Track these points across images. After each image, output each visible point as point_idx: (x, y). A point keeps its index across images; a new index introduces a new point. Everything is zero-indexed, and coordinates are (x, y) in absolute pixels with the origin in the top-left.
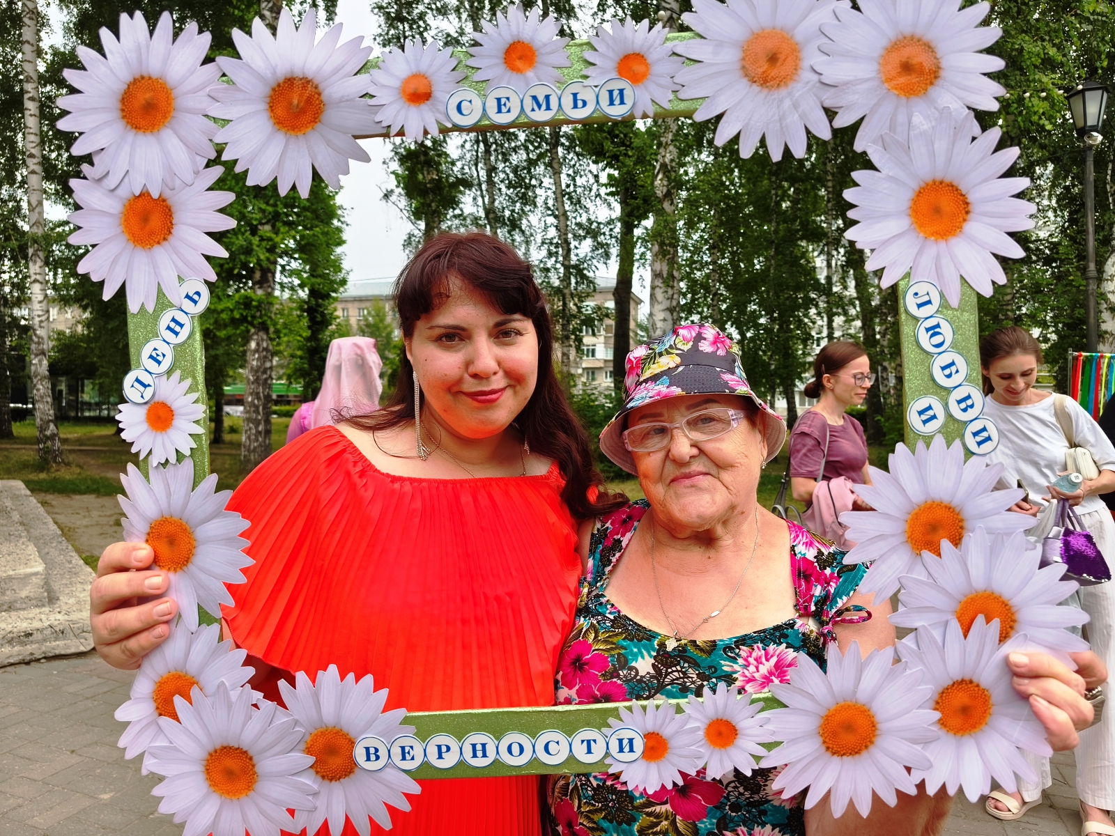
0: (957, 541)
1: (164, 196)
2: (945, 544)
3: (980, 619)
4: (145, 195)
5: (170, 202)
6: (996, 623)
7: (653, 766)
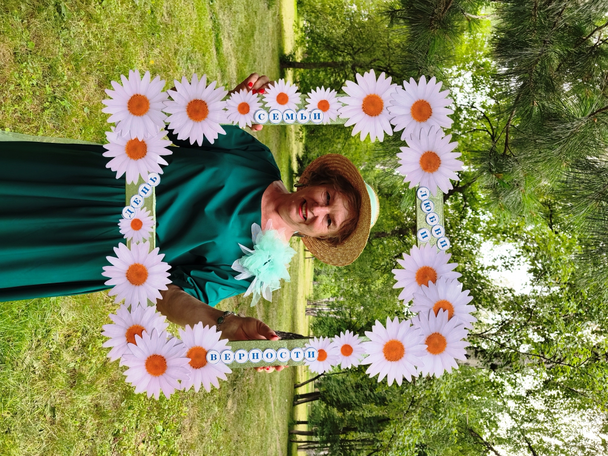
0: (434, 281)
1: (144, 140)
2: (430, 283)
3: (441, 310)
4: (136, 139)
5: (146, 143)
6: (447, 311)
7: (321, 363)
